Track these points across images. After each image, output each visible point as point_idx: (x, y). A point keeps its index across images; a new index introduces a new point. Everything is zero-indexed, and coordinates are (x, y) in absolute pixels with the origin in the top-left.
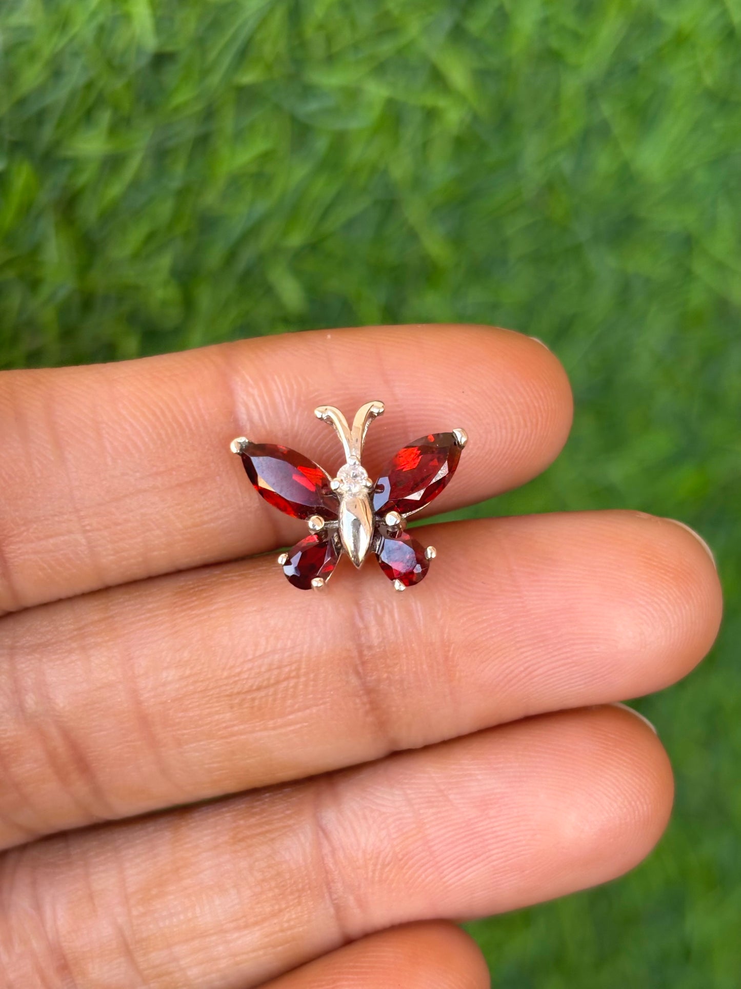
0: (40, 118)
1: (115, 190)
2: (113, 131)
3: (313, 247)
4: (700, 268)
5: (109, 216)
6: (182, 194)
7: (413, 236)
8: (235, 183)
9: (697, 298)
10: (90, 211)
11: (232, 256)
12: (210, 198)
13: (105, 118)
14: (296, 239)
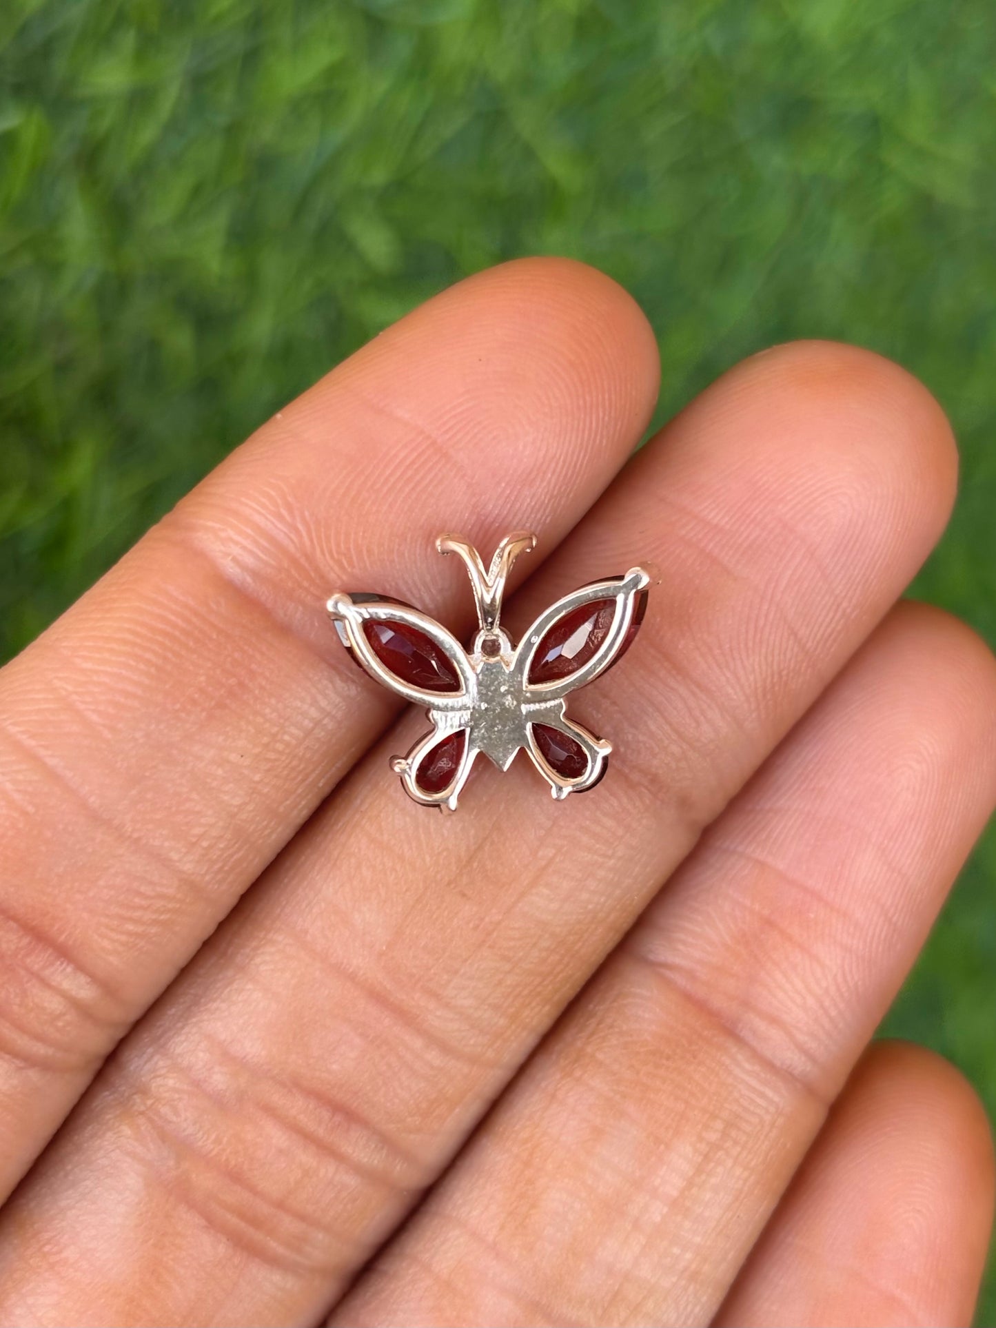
0: (46, 50)
1: (147, 134)
2: (142, 54)
3: (400, 185)
4: (895, 158)
5: (145, 169)
6: (233, 131)
7: (529, 154)
8: (299, 108)
9: (892, 199)
10: (118, 165)
11: (301, 207)
12: (266, 133)
13: (128, 40)
14: (379, 176)
